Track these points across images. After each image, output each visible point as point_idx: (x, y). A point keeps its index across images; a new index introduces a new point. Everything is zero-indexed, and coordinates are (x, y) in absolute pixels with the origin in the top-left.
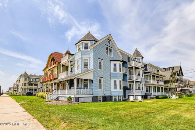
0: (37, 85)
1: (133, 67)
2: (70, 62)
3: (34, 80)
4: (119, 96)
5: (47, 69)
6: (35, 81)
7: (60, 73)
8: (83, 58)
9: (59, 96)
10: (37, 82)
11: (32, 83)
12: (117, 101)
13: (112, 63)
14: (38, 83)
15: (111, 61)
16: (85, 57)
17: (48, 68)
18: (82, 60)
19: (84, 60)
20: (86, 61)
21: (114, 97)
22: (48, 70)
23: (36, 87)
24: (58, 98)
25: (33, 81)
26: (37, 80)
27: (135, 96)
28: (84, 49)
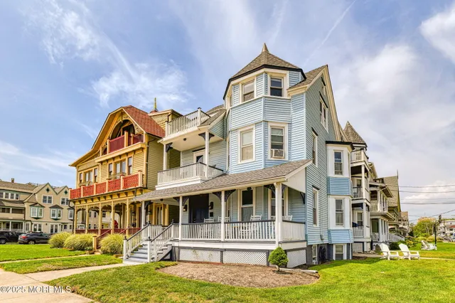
0: (22, 211)
1: (360, 166)
2: (207, 135)
3: (12, 195)
4: (348, 244)
5: (97, 160)
6: (15, 199)
7: (161, 170)
8: (270, 124)
9: (176, 244)
10: (22, 202)
11: (6, 204)
12: (345, 258)
13: (332, 149)
14: (26, 205)
15: (327, 142)
16: (277, 119)
17: (97, 156)
18: (266, 128)
19: (273, 129)
20: (277, 134)
21: (337, 247)
22: (102, 162)
23: (19, 216)
24: (171, 252)
25: (9, 199)
26: (22, 197)
27: (365, 244)
28: (269, 95)
